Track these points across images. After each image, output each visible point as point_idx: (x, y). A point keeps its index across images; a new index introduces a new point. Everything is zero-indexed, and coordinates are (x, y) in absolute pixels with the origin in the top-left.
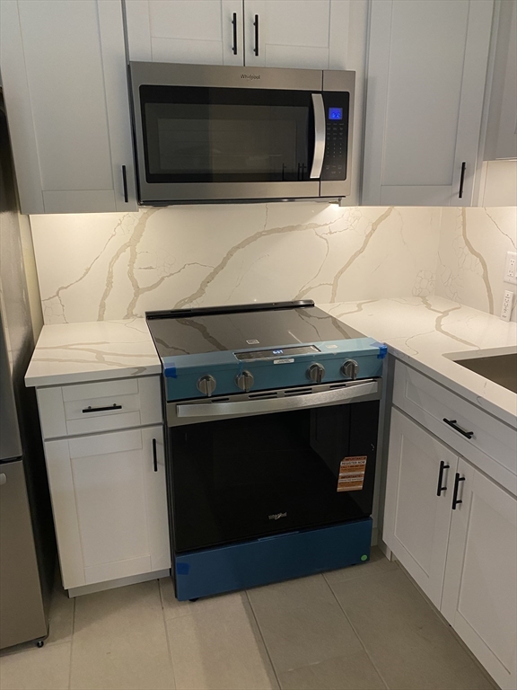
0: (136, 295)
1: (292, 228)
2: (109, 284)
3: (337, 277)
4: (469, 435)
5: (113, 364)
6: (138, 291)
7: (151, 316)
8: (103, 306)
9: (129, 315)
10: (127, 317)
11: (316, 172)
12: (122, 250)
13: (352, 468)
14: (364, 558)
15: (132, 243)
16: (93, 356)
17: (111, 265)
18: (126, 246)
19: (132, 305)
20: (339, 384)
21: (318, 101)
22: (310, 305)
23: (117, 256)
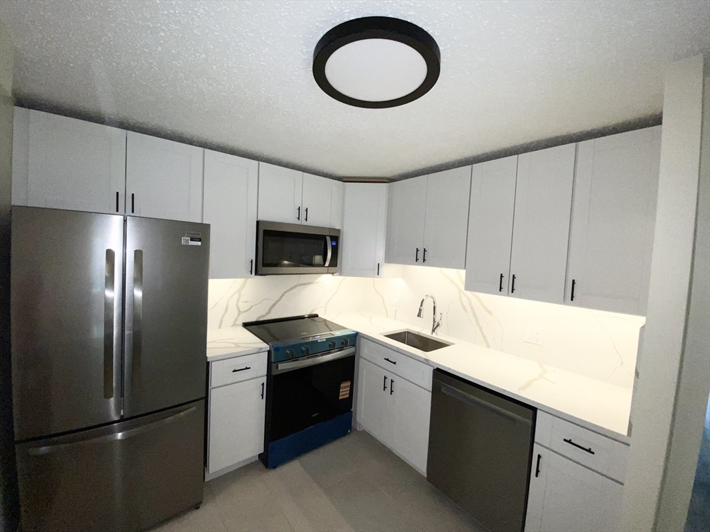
0: (239, 315)
1: (310, 283)
2: (226, 310)
3: (327, 303)
4: (395, 363)
5: (246, 347)
6: (240, 313)
7: (246, 325)
8: (221, 322)
9: (234, 325)
10: (233, 326)
11: (327, 264)
12: (234, 294)
13: (345, 387)
14: (349, 431)
15: (239, 291)
16: (233, 345)
17: (228, 302)
18: (237, 292)
19: (236, 320)
20: (341, 349)
21: (328, 239)
22: (317, 316)
23: (232, 296)
